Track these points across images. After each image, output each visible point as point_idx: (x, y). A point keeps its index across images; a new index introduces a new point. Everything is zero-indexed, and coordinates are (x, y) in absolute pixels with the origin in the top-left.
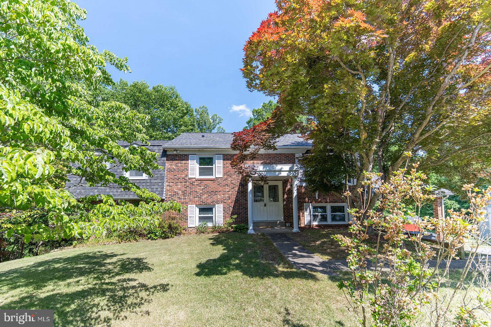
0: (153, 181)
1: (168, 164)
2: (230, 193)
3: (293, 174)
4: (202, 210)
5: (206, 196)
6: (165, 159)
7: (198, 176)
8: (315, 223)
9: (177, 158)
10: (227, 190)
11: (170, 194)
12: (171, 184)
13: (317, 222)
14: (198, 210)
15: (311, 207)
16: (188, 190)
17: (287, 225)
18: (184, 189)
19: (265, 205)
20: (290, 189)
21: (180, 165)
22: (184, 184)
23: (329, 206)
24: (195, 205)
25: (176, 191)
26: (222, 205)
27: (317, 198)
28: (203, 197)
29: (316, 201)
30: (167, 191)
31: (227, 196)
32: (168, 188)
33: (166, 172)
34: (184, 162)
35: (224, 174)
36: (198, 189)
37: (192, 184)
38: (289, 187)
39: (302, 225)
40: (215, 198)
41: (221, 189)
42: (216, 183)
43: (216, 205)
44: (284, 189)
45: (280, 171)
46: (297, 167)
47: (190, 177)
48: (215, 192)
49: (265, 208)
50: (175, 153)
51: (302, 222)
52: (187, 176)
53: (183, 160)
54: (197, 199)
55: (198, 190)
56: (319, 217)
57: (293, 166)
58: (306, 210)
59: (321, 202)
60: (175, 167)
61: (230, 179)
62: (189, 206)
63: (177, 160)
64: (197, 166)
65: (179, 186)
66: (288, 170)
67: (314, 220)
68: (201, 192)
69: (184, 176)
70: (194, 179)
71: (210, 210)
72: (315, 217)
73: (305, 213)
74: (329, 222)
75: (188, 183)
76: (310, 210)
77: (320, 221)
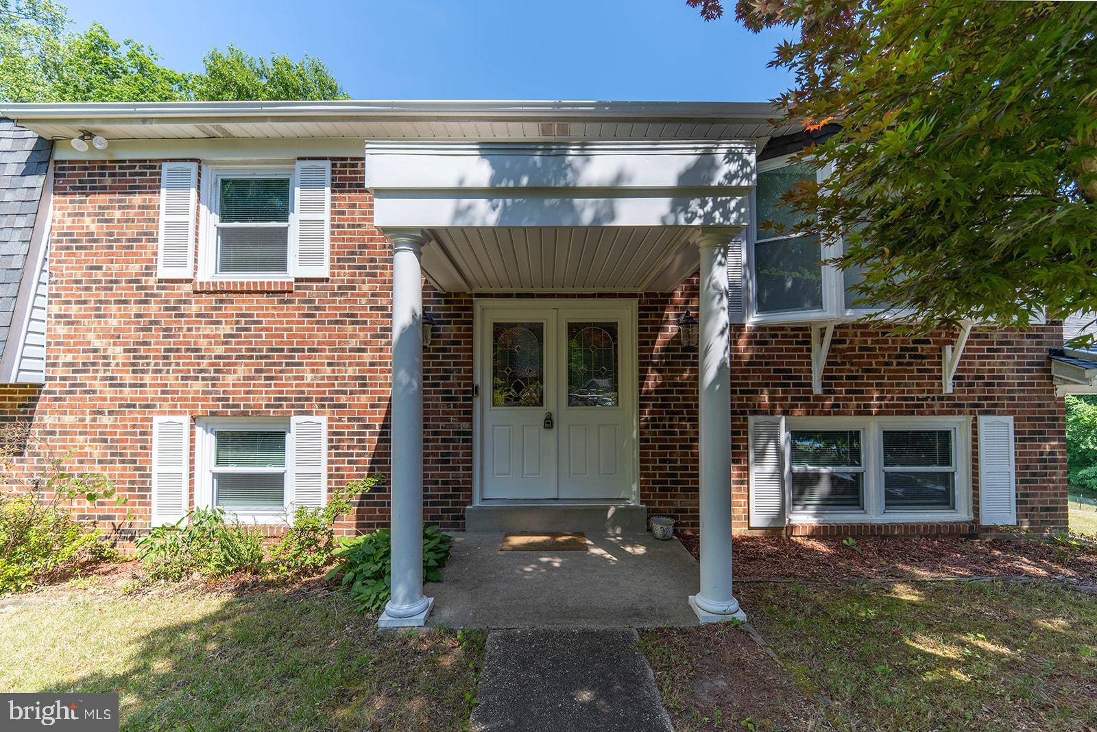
1: (57, 211)
2: (367, 357)
3: (708, 217)
4: (228, 442)
5: (242, 370)
6: (43, 181)
7: (208, 271)
8: (804, 519)
9: (108, 181)
10: (353, 343)
11: (69, 358)
12: (74, 309)
13: (811, 510)
14: (206, 442)
15: (784, 435)
16: (158, 343)
17: (658, 529)
18: (134, 336)
19: (549, 423)
20: (676, 340)
21: (117, 214)
22: (134, 309)
23: (872, 431)
24: (185, 420)
25: (97, 343)
26: (323, 420)
27: (817, 389)
28: (230, 379)
29: (813, 405)
31: (351, 371)
34: (137, 199)
35: (338, 262)
36: (204, 336)
37: (175, 309)
38: (671, 330)
39: (738, 530)
40: (289, 381)
41: (320, 336)
42: (294, 309)
43: (295, 419)
44: (646, 342)
45: (614, 191)
46: (733, 167)
47: (163, 272)
48: (292, 355)
49: (550, 435)
50: (84, 150)
51: (738, 511)
52: (149, 270)
53: (134, 189)
54: (198, 386)
55: (203, 343)
56: (823, 488)
57: (706, 163)
58: (761, 456)
59: (837, 410)
60: (93, 228)
61: (366, 288)
62: (157, 419)
63: (103, 189)
64: (211, 222)
65: (113, 323)
66: (670, 181)
67: (795, 502)
68: (220, 350)
69: (135, 268)
70: (188, 288)
71: (268, 441)
72: (802, 484)
73: (754, 470)
74: (875, 512)
75: (153, 308)
76: (780, 454)
77: (827, 504)
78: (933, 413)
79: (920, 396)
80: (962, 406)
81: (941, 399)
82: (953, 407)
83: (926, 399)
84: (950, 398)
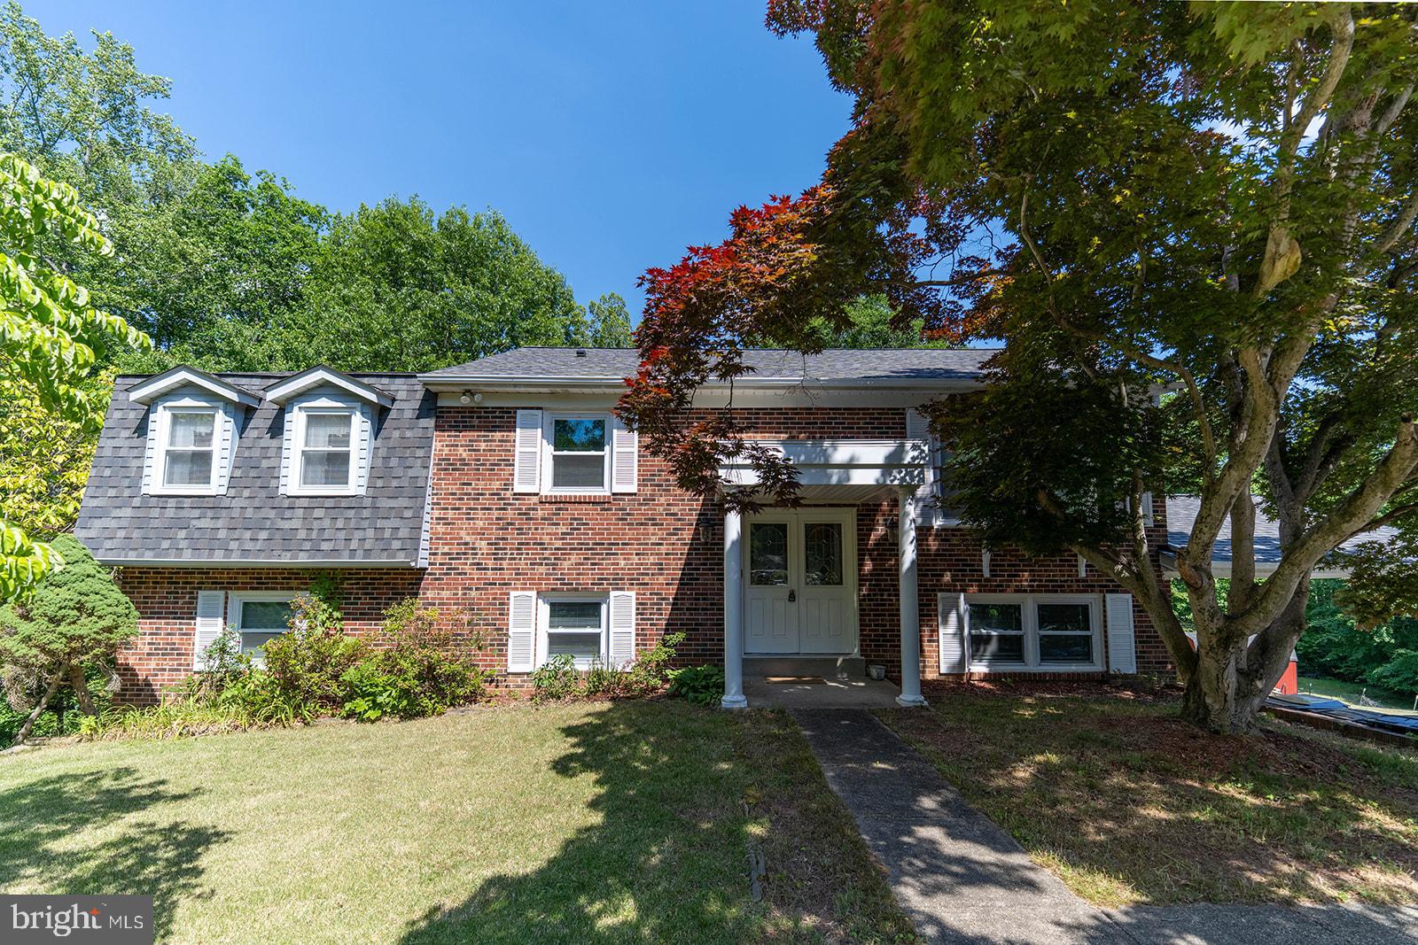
0: (384, 503)
1: (440, 444)
2: (663, 549)
3: (903, 479)
4: (560, 610)
5: (574, 558)
6: (430, 422)
7: (547, 488)
8: (979, 668)
9: (476, 422)
10: (654, 539)
11: (446, 549)
12: (451, 514)
13: (985, 663)
14: (545, 610)
15: (963, 606)
16: (513, 538)
17: (874, 672)
18: (495, 533)
19: (792, 597)
20: (884, 538)
21: (483, 446)
22: (496, 514)
23: (1029, 607)
24: (534, 593)
25: (468, 539)
26: (633, 594)
27: (987, 574)
28: (566, 564)
29: (983, 588)
30: (435, 538)
31: (652, 559)
32: (441, 528)
33: (432, 469)
34: (498, 435)
35: (643, 482)
36: (547, 534)
37: (526, 515)
38: (880, 530)
39: (931, 675)
40: (608, 565)
41: (630, 534)
42: (612, 515)
43: (613, 594)
44: (863, 536)
45: (851, 465)
46: (916, 453)
47: (518, 488)
48: (610, 548)
49: (793, 606)
50: (465, 401)
51: (931, 661)
52: (508, 485)
53: (494, 428)
54: (543, 569)
55: (546, 539)
56: (993, 647)
57: (900, 450)
58: (945, 622)
59: (1000, 589)
60: (465, 455)
61: (662, 500)
62: (513, 594)
63: (472, 428)
64: (548, 451)
65: (480, 524)
66: (881, 461)
67: (973, 657)
68: (558, 544)
69: (496, 485)
70: (535, 499)
71: (589, 610)
72: (978, 643)
73: (941, 631)
74: (1032, 663)
75: (510, 513)
76: (960, 620)
77: (995, 658)
78: (1072, 592)
79: (1062, 579)
80: (1094, 586)
81: (1077, 581)
82: (1086, 587)
83: (1067, 581)
84: (1084, 581)
